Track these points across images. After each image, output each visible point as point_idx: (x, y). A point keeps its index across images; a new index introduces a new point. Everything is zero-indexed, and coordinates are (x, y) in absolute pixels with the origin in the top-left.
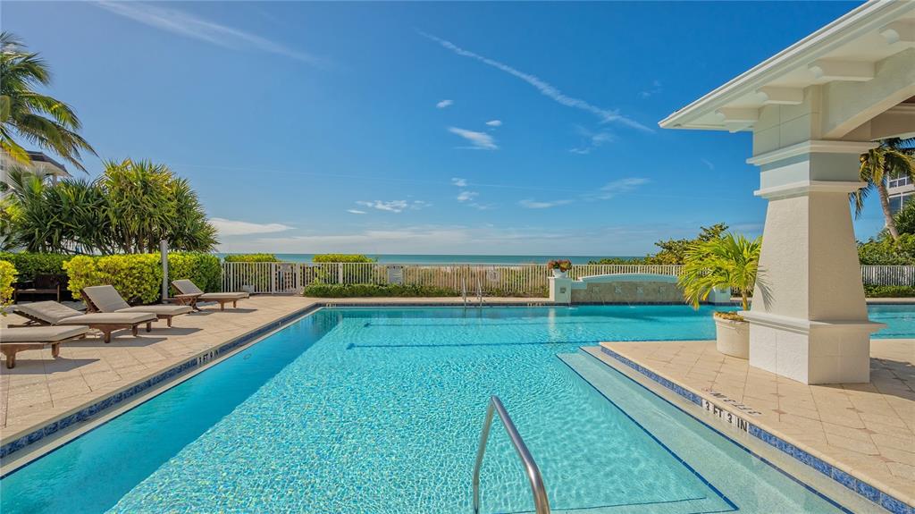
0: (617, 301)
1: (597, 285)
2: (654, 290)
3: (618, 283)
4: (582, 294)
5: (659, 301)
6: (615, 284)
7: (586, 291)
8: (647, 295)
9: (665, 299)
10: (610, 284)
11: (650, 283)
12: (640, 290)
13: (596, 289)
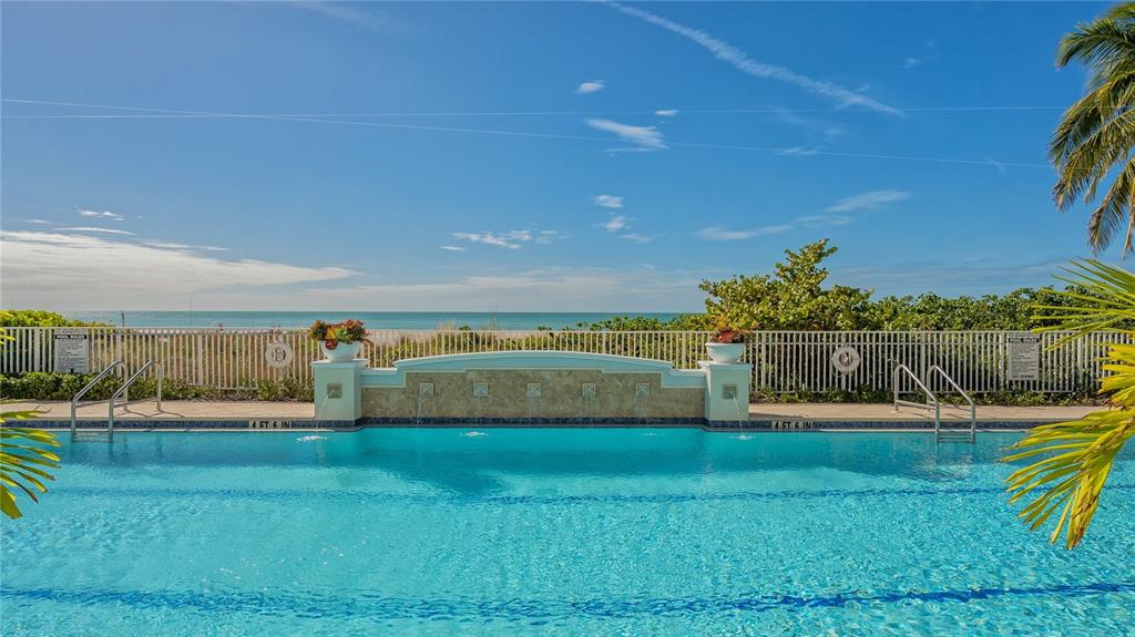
0: (477, 415)
1: (430, 378)
2: (568, 389)
3: (480, 372)
4: (395, 399)
5: (580, 415)
6: (472, 376)
7: (404, 391)
8: (553, 400)
9: (597, 411)
10: (463, 377)
11: (560, 374)
12: (533, 391)
13: (426, 387)
